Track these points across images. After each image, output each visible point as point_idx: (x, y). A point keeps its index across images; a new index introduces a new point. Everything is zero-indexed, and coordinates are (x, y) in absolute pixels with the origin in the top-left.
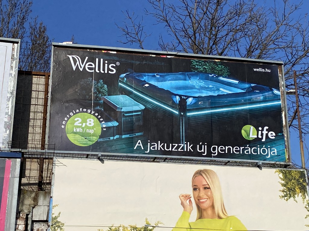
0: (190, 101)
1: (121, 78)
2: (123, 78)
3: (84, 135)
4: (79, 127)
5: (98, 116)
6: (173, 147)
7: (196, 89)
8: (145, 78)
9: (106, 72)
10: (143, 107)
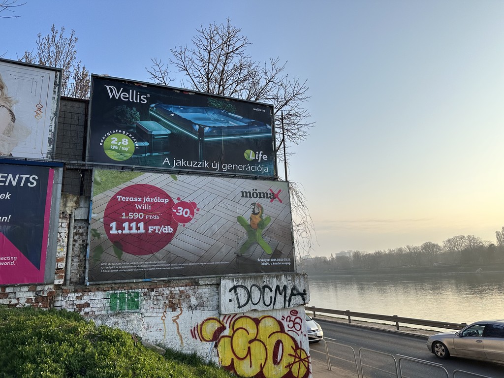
0: (207, 129)
1: (151, 107)
2: (153, 108)
3: (120, 152)
4: (115, 145)
5: (132, 136)
6: (193, 164)
7: (211, 120)
8: (171, 109)
9: (138, 102)
10: (169, 132)
